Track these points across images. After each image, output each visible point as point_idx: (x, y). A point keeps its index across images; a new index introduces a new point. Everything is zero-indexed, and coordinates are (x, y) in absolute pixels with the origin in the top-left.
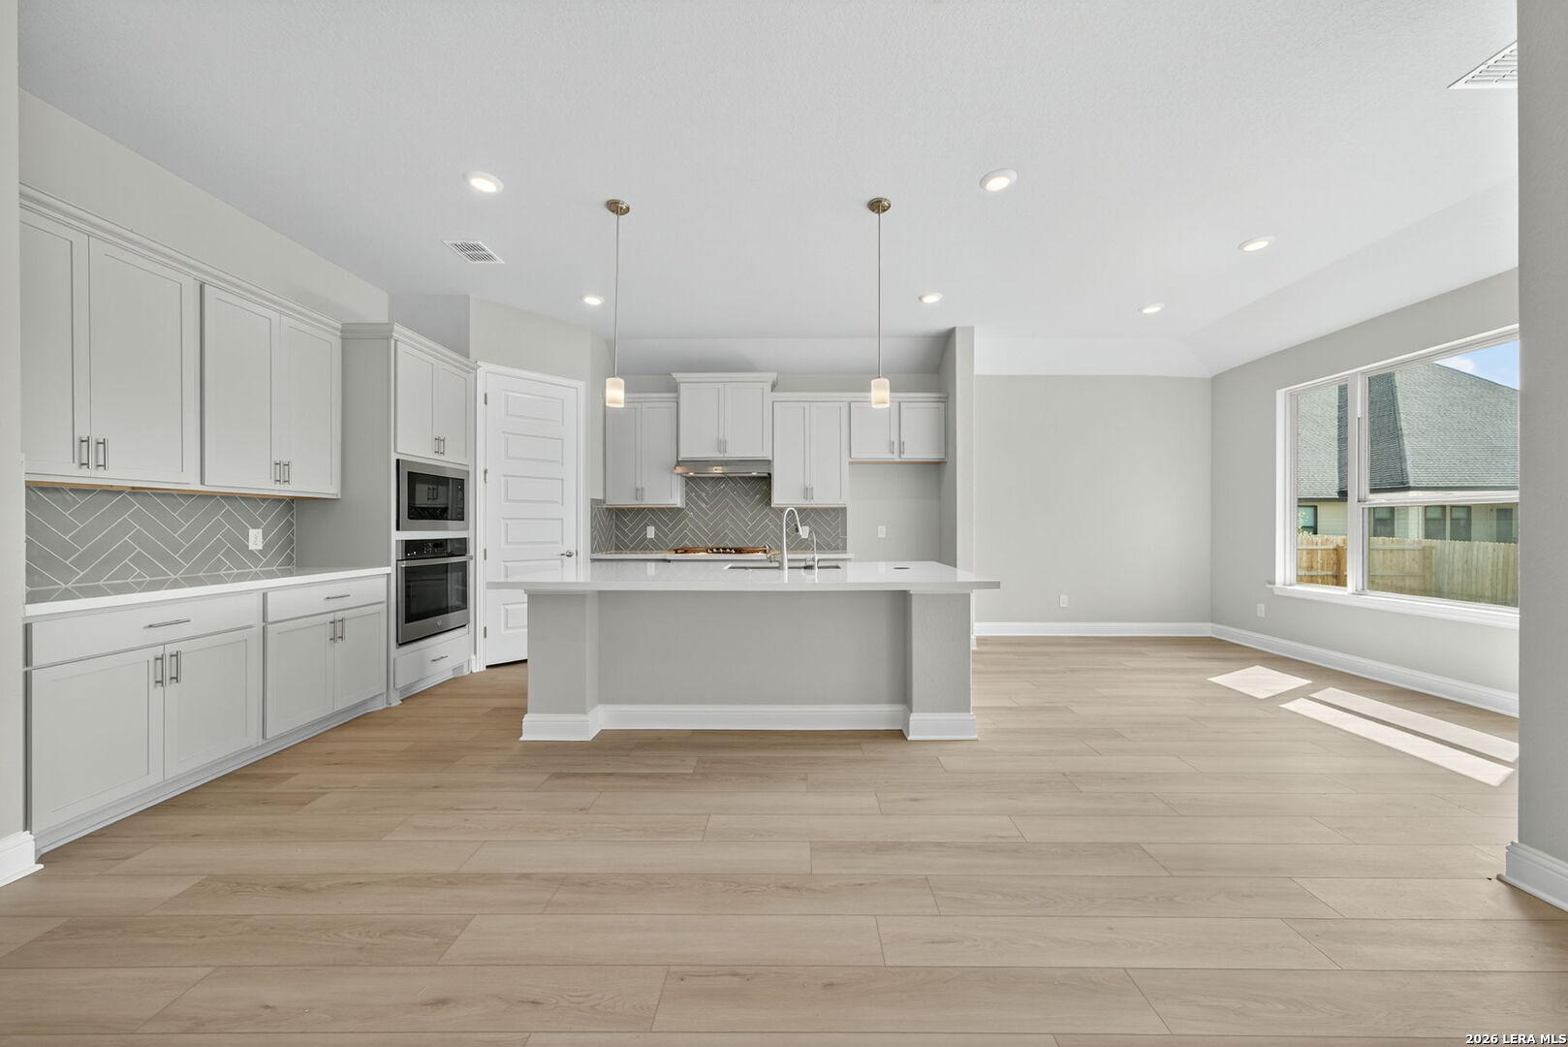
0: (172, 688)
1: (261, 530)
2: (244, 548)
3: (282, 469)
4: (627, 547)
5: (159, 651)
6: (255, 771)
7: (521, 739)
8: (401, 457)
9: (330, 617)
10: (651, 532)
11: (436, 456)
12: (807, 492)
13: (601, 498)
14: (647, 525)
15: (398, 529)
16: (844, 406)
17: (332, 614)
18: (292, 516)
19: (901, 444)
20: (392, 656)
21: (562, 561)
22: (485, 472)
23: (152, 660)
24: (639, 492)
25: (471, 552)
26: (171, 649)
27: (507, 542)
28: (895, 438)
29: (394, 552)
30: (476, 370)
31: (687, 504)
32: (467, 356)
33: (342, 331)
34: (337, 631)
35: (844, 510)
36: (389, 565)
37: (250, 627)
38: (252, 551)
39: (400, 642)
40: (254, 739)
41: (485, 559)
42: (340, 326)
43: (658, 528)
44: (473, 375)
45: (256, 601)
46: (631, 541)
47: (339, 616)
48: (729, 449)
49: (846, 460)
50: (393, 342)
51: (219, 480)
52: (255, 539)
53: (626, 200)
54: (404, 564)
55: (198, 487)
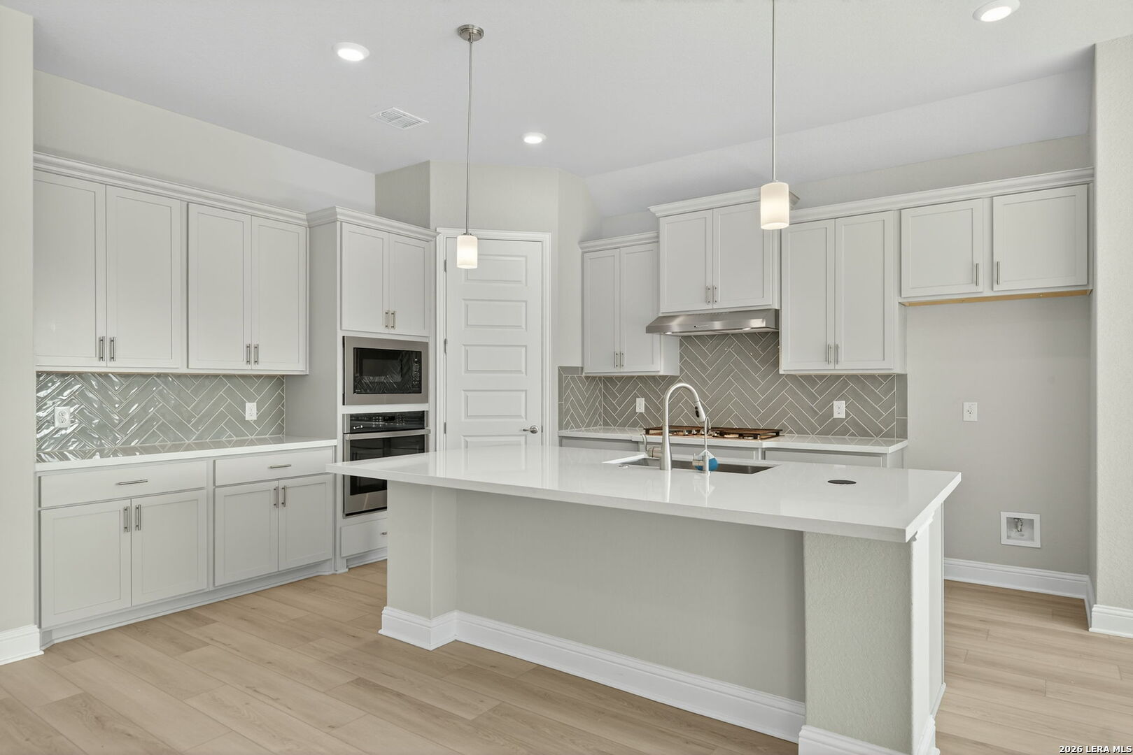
0: (136, 533)
1: (255, 404)
2: (242, 419)
3: (252, 352)
4: (615, 422)
5: (127, 503)
6: (203, 613)
7: (380, 632)
8: (346, 334)
9: (275, 484)
10: (640, 406)
11: (387, 331)
12: (830, 352)
13: (579, 364)
14: (636, 396)
15: (344, 404)
16: (891, 218)
17: (276, 482)
18: (282, 390)
19: (994, 268)
20: (338, 526)
21: (526, 436)
22: (445, 342)
23: (122, 511)
24: (618, 357)
25: (431, 426)
26: (135, 503)
27: (467, 416)
28: (982, 259)
29: (340, 426)
30: (436, 237)
31: (682, 370)
32: (427, 226)
33: (308, 221)
34: (280, 498)
35: (902, 378)
36: (336, 438)
37: (202, 489)
38: (248, 421)
39: (346, 513)
40: (203, 585)
41: (445, 433)
42: (304, 217)
43: (648, 400)
44: (433, 243)
45: (204, 467)
46: (620, 416)
47: (282, 484)
48: (719, 297)
49: (893, 301)
50: (338, 223)
51: (202, 364)
52: (251, 411)
53: (476, 24)
54: (348, 437)
55: (184, 370)
